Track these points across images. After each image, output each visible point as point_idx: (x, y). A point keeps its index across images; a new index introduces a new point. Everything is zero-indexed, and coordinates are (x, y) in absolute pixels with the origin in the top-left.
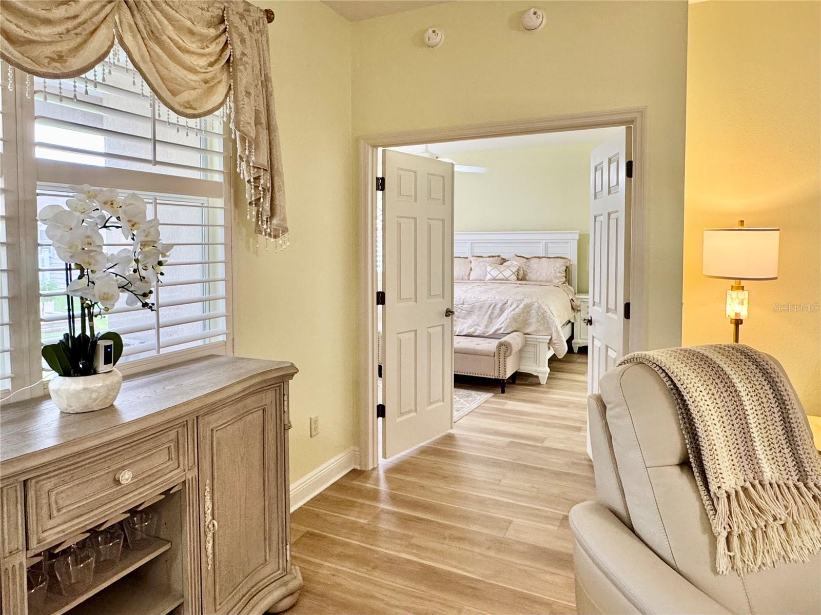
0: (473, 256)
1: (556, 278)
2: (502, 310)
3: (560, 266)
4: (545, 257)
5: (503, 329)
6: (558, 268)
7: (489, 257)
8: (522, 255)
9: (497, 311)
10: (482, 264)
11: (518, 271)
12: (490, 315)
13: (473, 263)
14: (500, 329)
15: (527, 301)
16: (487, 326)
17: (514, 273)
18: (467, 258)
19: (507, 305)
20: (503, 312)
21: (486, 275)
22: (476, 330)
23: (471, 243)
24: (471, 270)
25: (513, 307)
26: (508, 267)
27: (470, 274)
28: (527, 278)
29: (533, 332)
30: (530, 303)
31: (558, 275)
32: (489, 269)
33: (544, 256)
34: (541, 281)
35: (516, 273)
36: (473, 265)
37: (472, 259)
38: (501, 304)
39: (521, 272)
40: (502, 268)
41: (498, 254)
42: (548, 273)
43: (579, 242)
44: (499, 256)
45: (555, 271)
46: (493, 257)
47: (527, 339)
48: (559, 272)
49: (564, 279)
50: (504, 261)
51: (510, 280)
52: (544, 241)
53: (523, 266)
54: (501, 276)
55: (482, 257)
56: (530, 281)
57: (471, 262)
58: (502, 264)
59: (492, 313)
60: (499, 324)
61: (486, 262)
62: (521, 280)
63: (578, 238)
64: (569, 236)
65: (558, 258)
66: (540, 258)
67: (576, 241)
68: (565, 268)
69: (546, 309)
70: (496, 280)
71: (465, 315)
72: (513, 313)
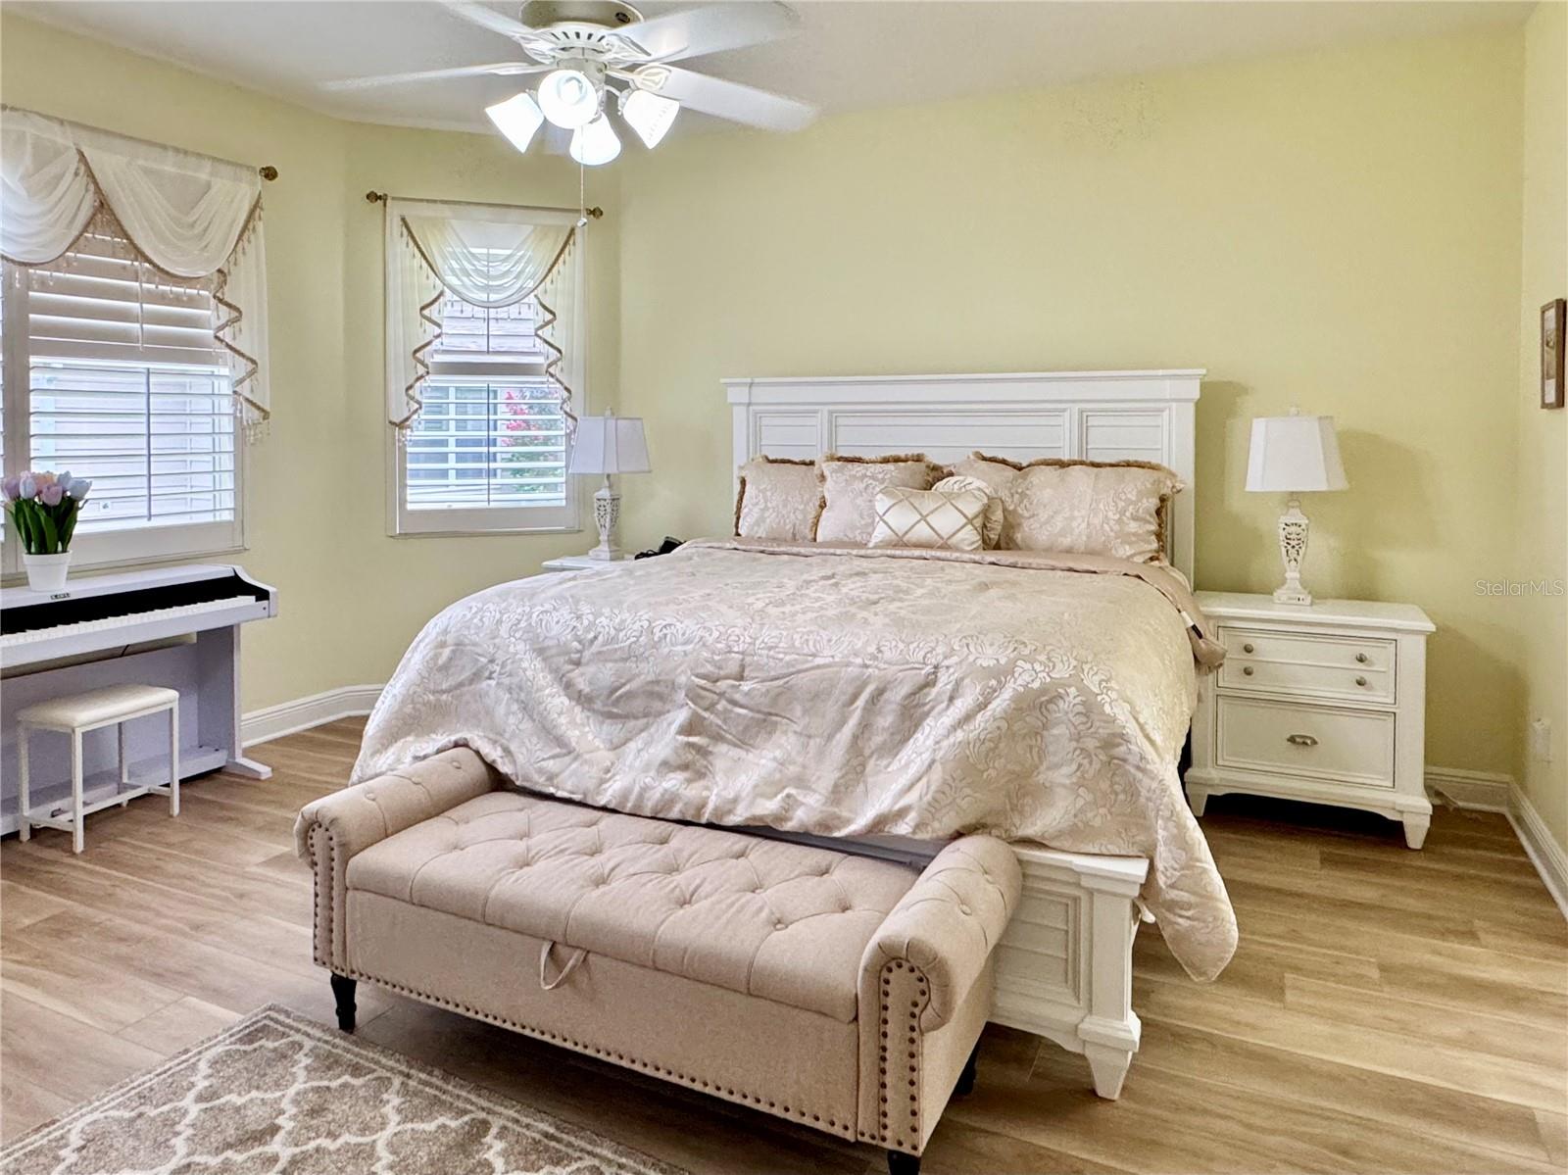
0: (832, 458)
1: (1126, 538)
2: (912, 716)
3: (1136, 495)
4: (1082, 463)
5: (912, 818)
6: (1129, 502)
7: (886, 461)
8: (1000, 456)
9: (886, 720)
10: (859, 486)
11: (986, 513)
12: (855, 738)
13: (829, 483)
14: (902, 813)
15: (1028, 677)
16: (839, 793)
17: (970, 521)
18: (812, 463)
19: (934, 691)
20: (916, 726)
21: (872, 524)
22: (790, 803)
23: (831, 413)
24: (823, 506)
25: (962, 706)
26: (949, 497)
27: (818, 518)
28: (1019, 537)
29: (1060, 834)
30: (1043, 691)
31: (1133, 526)
32: (881, 503)
33: (1076, 458)
34: (1069, 551)
35: (978, 522)
36: (829, 490)
37: (828, 468)
38: (905, 690)
39: (998, 516)
40: (927, 501)
41: (916, 451)
42: (1097, 521)
43: (1201, 408)
44: (918, 459)
45: (1123, 513)
46: (897, 460)
47: (1031, 871)
48: (1135, 518)
49: (1155, 545)
50: (936, 474)
51: (957, 549)
52: (1076, 407)
53: (1004, 494)
54: (922, 532)
55: (859, 460)
56: (1029, 549)
57: (823, 478)
58: (929, 486)
59: (865, 726)
60: (896, 787)
61: (873, 478)
62: (997, 547)
63: (1197, 396)
64: (1167, 389)
65: (1128, 464)
66: (1062, 464)
67: (1191, 408)
68: (1154, 502)
69: (1121, 714)
70: (906, 545)
71: (746, 728)
72: (960, 735)
